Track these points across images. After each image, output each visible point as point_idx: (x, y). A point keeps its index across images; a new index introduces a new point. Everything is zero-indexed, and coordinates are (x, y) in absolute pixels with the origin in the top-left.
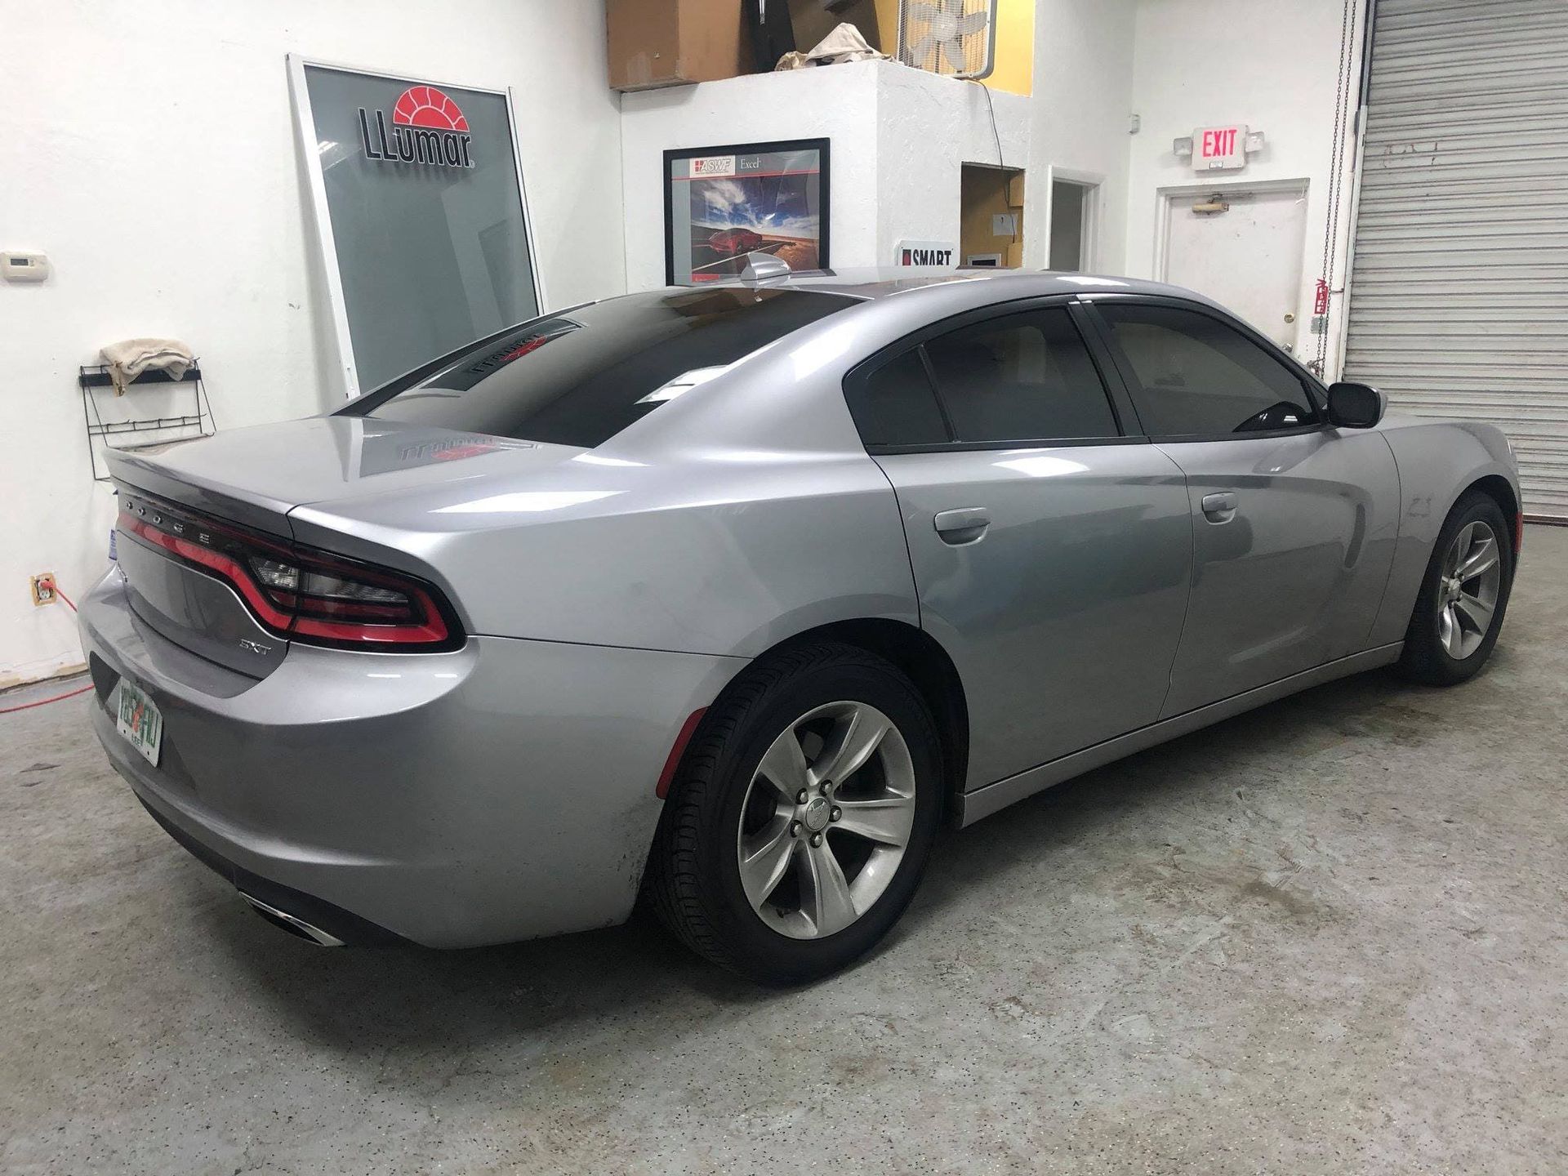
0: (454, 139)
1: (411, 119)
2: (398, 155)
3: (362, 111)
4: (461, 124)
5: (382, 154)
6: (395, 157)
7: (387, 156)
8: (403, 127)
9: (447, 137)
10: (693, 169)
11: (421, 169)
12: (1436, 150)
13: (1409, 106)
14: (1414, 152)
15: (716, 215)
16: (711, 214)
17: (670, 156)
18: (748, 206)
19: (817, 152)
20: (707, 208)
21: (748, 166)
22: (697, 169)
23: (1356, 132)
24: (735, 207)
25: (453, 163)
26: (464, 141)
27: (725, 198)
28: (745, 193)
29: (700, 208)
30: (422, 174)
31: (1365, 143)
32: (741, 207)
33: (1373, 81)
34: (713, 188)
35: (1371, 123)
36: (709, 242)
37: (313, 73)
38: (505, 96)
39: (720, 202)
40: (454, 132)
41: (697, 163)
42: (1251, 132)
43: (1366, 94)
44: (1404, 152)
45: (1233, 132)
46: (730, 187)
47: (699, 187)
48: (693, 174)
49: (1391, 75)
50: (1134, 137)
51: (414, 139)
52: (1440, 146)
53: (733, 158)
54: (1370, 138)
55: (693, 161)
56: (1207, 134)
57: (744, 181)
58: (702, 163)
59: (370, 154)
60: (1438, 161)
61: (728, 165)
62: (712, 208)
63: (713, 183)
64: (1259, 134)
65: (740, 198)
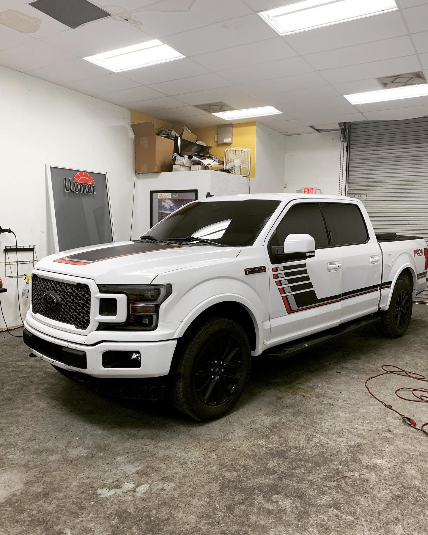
0: (90, 186)
1: (79, 181)
2: (74, 191)
3: (65, 179)
4: (92, 182)
5: (70, 190)
6: (73, 191)
7: (71, 191)
8: (76, 183)
9: (89, 186)
10: (159, 196)
11: (80, 194)
12: (366, 197)
13: (359, 184)
14: (361, 197)
15: (165, 209)
16: (164, 208)
17: (152, 192)
18: (175, 207)
19: (194, 193)
20: (163, 208)
21: (175, 196)
22: (160, 196)
23: (345, 191)
24: (171, 207)
25: (90, 193)
26: (93, 187)
27: (168, 204)
28: (174, 203)
29: (161, 207)
30: (81, 196)
31: (348, 194)
32: (172, 207)
33: (349, 177)
34: (165, 202)
35: (349, 188)
36: (163, 216)
37: (52, 169)
38: (105, 175)
39: (167, 206)
40: (90, 184)
41: (160, 195)
42: (317, 189)
43: (347, 181)
44: (358, 197)
45: (312, 189)
46: (169, 201)
47: (160, 201)
48: (159, 198)
49: (355, 176)
50: (285, 188)
51: (79, 186)
52: (367, 196)
53: (170, 193)
54: (349, 192)
55: (159, 194)
56: (305, 189)
57: (174, 200)
58: (161, 195)
59: (67, 191)
60: (367, 200)
61: (169, 196)
62: (164, 207)
63: (165, 201)
64: (320, 190)
65: (172, 204)
